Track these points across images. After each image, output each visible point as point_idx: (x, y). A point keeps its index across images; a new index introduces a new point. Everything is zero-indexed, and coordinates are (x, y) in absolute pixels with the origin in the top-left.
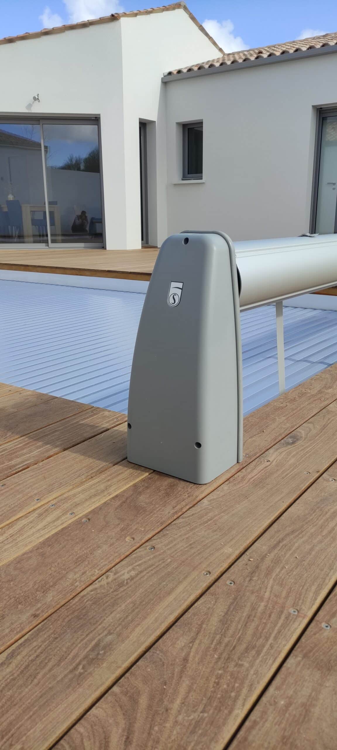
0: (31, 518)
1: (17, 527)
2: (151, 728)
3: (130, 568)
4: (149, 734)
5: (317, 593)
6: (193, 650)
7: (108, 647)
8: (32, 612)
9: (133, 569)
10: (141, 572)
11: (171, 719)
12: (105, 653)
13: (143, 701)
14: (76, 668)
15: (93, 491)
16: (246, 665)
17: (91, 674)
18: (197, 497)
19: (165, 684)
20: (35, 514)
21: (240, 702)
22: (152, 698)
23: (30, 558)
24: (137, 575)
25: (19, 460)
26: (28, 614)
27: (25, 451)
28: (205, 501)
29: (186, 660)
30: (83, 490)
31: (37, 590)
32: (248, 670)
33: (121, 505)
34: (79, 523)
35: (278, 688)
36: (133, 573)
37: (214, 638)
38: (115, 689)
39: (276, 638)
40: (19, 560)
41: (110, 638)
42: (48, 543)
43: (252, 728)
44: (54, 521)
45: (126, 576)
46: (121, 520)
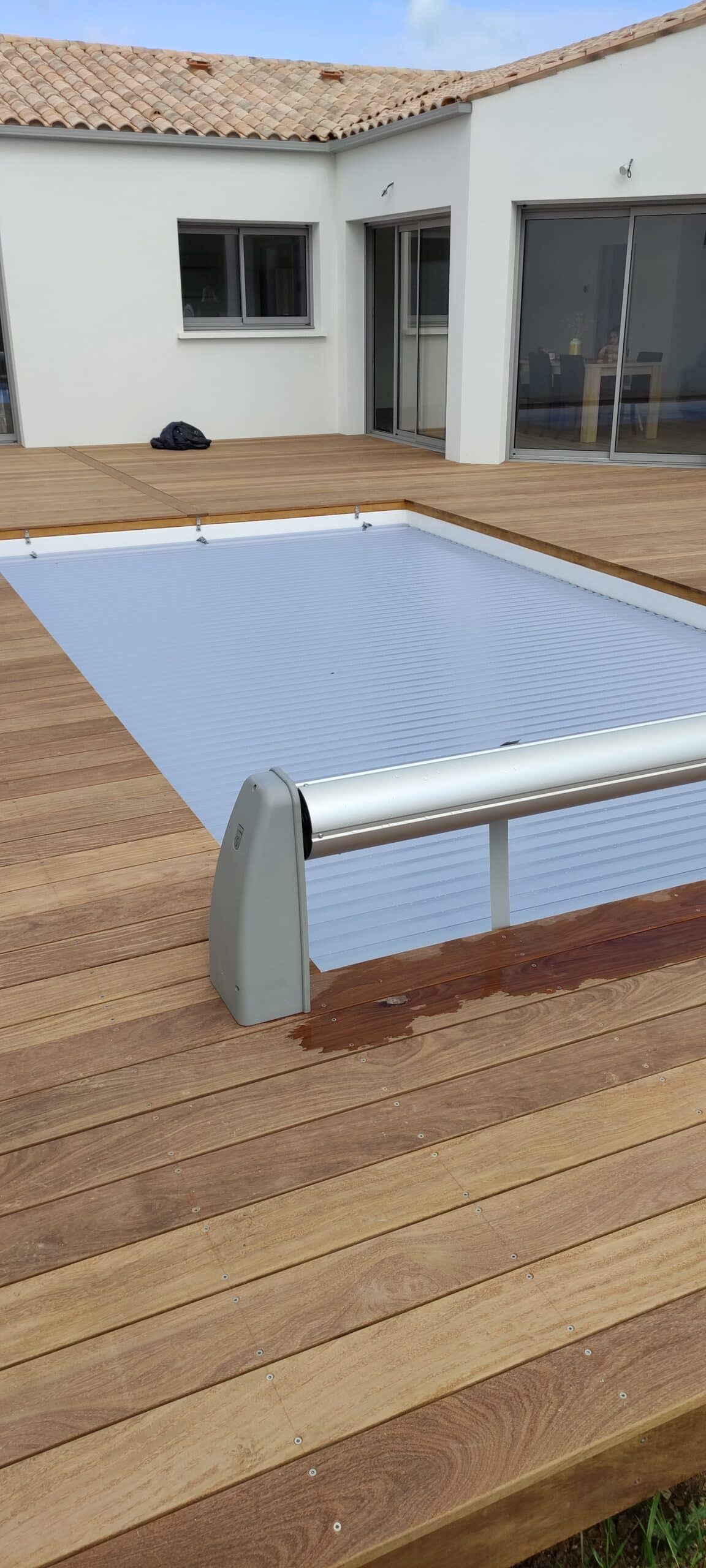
1: (67, 1018)
3: (104, 1080)
4: (8, 1183)
5: (202, 1148)
6: (82, 1149)
7: (36, 1127)
8: (16, 1088)
9: (105, 1082)
10: (108, 1087)
11: (28, 1180)
12: (30, 1130)
13: (23, 1165)
16: (100, 1171)
17: (11, 1140)
18: (223, 1036)
19: (44, 1162)
20: (87, 1011)
21: (71, 1188)
22: (30, 1165)
23: (51, 1047)
24: (103, 1088)
25: (127, 948)
26: (13, 1089)
27: (140, 939)
28: (224, 1044)
29: (70, 1154)
30: (144, 999)
31: (33, 1075)
32: (97, 1174)
33: (156, 1024)
34: (109, 1029)
35: (99, 1191)
36: (102, 1085)
37: (101, 1148)
38: (16, 1153)
39: (136, 1164)
40: (43, 1047)
41: (43, 1122)
42: (71, 1040)
43: (62, 1202)
44: (96, 1021)
45: (95, 1086)
46: (142, 1038)
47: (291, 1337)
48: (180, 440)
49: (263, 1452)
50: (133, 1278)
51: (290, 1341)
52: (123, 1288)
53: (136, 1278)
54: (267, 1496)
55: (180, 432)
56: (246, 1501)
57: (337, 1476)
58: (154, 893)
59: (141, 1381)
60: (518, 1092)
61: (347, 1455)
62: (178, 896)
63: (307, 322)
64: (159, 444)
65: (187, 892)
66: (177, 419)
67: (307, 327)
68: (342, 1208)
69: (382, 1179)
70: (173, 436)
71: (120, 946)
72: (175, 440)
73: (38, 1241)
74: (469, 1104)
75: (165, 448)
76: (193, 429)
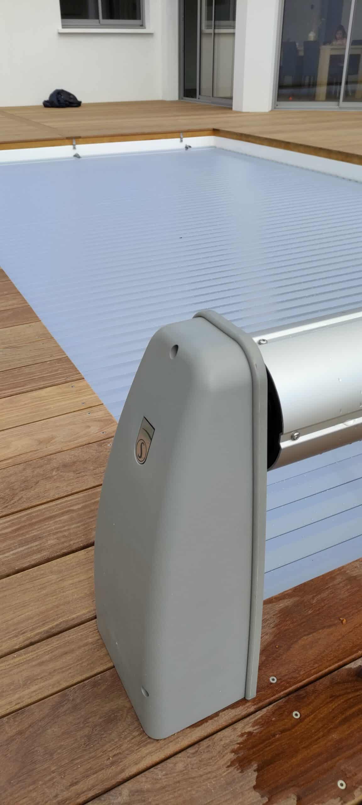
48: (62, 101)
55: (61, 96)
58: (24, 469)
62: (54, 473)
63: (141, 24)
64: (48, 104)
65: (65, 466)
66: (60, 88)
67: (141, 27)
70: (57, 98)
72: (59, 101)
75: (51, 107)
76: (69, 94)
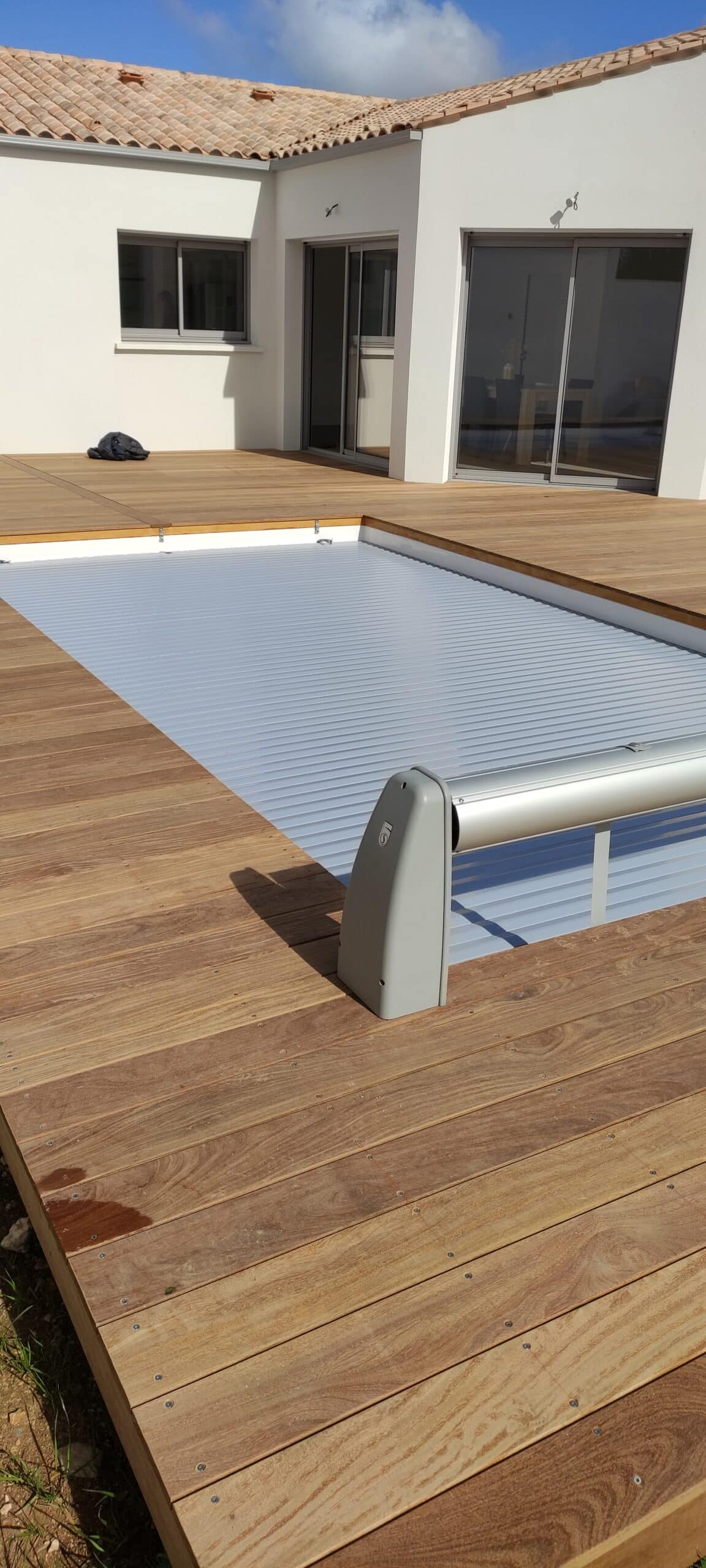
0: (220, 1011)
1: (205, 1016)
2: (209, 1171)
3: (266, 1074)
5: (387, 1135)
6: (267, 1141)
7: (216, 1121)
9: (268, 1076)
10: (272, 1080)
11: (224, 1171)
12: (210, 1124)
13: (214, 1157)
14: (188, 1126)
15: (285, 999)
16: (293, 1160)
17: (195, 1132)
19: (234, 1152)
20: (226, 1008)
22: (220, 1157)
23: (202, 1044)
24: (268, 1081)
25: (244, 947)
28: (372, 1037)
29: (257, 1144)
30: (278, 996)
31: (193, 1070)
32: (291, 1163)
33: (298, 1020)
34: (254, 1026)
35: (300, 1178)
36: (266, 1079)
37: (286, 1138)
38: (203, 1145)
39: (325, 1154)
40: (193, 1043)
41: (220, 1116)
42: (220, 1036)
43: (266, 1191)
44: (236, 1018)
45: (258, 1080)
46: (289, 1033)
47: (534, 1308)
48: (119, 451)
49: (544, 1415)
50: (362, 1259)
51: (534, 1311)
52: (355, 1268)
53: (364, 1259)
54: (562, 1455)
55: (118, 442)
56: (544, 1461)
57: (622, 1434)
58: (251, 894)
59: (403, 1355)
60: (669, 1077)
61: (624, 1414)
63: (244, 337)
64: (97, 454)
65: (283, 893)
66: (115, 430)
67: (247, 342)
68: (541, 1188)
69: (569, 1160)
70: (112, 446)
71: (235, 945)
73: (256, 1228)
74: (628, 1089)
75: (103, 458)
76: (131, 440)
